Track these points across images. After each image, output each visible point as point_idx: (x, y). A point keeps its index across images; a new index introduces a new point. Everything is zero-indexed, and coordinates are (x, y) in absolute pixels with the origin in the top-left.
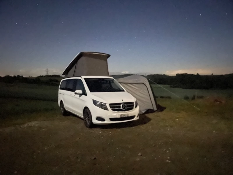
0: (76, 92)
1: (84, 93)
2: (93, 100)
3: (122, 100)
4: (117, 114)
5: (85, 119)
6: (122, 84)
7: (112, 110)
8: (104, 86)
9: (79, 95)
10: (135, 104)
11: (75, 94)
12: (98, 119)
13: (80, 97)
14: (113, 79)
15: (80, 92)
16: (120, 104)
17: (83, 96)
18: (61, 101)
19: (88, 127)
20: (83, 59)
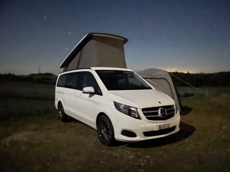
0: (84, 90)
1: (98, 92)
2: (115, 102)
3: (160, 102)
4: (154, 125)
5: (101, 131)
6: (148, 79)
7: (147, 118)
8: (121, 81)
9: (89, 95)
10: (175, 108)
11: (84, 93)
12: (125, 133)
13: (90, 97)
14: (133, 72)
15: (91, 89)
16: (157, 108)
17: (96, 96)
18: (60, 103)
19: (107, 144)
20: (92, 43)
